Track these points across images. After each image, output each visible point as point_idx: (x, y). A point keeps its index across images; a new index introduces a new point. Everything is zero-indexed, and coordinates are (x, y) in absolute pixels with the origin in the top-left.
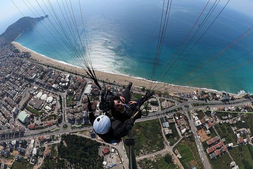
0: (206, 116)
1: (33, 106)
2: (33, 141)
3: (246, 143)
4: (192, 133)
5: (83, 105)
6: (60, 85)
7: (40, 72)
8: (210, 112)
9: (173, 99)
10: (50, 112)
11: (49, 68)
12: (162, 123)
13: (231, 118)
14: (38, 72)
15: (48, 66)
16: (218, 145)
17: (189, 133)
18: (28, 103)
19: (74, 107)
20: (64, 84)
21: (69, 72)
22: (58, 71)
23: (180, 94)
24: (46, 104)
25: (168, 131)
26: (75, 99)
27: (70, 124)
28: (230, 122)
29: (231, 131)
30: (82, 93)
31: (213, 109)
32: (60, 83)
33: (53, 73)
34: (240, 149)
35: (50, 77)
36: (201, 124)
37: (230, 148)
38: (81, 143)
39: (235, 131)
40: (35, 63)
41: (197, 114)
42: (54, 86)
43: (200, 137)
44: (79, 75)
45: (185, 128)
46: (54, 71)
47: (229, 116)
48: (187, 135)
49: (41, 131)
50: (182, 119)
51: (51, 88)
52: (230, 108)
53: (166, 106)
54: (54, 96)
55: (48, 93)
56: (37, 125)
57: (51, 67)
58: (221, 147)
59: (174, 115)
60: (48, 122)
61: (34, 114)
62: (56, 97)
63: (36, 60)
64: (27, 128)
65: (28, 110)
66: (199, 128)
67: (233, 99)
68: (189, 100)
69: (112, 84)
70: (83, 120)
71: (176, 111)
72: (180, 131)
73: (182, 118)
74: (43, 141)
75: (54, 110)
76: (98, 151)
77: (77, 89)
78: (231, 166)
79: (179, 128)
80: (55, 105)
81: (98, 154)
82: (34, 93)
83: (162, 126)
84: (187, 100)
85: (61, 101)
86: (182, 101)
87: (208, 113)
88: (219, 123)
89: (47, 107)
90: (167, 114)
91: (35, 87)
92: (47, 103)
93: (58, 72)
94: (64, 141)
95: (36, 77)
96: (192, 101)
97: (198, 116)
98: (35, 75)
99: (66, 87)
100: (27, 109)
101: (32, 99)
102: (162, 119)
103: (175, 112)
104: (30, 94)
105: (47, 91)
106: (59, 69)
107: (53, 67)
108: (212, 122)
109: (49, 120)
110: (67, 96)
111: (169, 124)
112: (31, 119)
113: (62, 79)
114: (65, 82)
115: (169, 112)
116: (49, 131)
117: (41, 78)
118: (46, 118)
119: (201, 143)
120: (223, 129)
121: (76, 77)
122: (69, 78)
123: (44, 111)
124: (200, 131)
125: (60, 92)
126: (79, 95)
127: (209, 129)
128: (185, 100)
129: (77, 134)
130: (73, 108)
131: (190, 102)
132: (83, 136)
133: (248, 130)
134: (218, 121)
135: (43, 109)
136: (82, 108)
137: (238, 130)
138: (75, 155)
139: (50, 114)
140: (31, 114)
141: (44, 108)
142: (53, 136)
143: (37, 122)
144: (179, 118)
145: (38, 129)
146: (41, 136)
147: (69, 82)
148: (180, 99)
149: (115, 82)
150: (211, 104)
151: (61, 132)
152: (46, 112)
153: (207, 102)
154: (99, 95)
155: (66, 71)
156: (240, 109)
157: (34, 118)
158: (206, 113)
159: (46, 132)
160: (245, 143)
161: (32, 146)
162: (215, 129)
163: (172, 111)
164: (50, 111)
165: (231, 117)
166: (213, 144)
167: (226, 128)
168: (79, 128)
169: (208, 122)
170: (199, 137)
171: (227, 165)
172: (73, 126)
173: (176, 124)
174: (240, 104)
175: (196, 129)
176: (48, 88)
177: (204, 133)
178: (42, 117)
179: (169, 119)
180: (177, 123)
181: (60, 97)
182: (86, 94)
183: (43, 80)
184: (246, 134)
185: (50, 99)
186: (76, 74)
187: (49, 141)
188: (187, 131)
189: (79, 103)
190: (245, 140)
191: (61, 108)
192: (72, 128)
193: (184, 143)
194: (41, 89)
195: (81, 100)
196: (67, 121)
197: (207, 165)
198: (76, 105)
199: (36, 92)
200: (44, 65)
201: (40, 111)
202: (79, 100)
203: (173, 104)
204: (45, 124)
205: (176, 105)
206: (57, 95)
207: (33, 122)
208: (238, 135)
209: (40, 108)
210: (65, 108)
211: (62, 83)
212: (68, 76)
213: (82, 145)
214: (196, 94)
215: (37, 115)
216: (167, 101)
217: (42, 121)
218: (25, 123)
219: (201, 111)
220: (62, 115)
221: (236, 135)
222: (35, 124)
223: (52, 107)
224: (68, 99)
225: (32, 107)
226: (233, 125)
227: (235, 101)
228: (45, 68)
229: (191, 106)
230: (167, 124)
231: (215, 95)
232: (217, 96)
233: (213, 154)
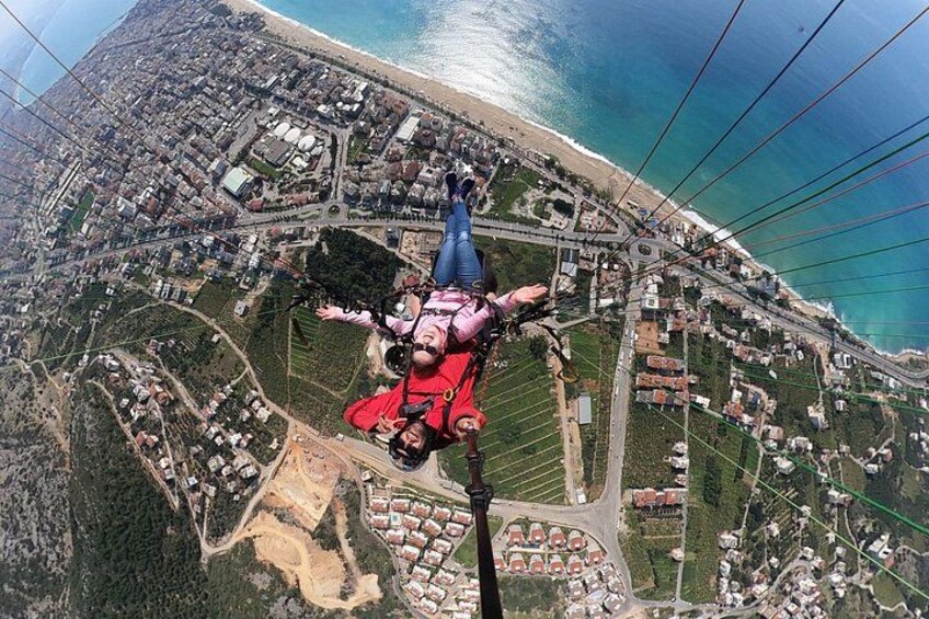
0: (682, 299)
1: (262, 156)
2: (253, 239)
3: (746, 428)
4: (623, 317)
5: (386, 164)
6: (337, 109)
7: (289, 69)
8: (700, 295)
9: (618, 215)
10: (304, 174)
11: (315, 60)
12: (562, 260)
13: (745, 343)
14: (283, 71)
15: (313, 56)
16: (671, 381)
17: (616, 316)
18: (250, 148)
19: (365, 167)
20: (347, 107)
21: (366, 76)
22: (339, 69)
23: (643, 211)
24: (296, 153)
25: (566, 285)
26: (370, 148)
27: (346, 206)
28: (738, 350)
29: (723, 374)
30: (391, 137)
31: (710, 293)
32: (340, 104)
33: (324, 76)
34: (721, 428)
35: (314, 86)
36: (656, 306)
37: (695, 408)
38: (360, 253)
39: (734, 379)
40: (276, 46)
41: (661, 280)
42: (321, 108)
43: (638, 338)
44: (392, 88)
45: (614, 297)
46: (327, 71)
47: (743, 334)
48: (608, 315)
49: (274, 215)
50: (614, 273)
51: (313, 113)
52: (758, 318)
53: (590, 226)
54: (318, 136)
55: (304, 126)
56: (269, 202)
57: (319, 57)
58: (676, 390)
59: (602, 255)
60: (296, 196)
61: (264, 176)
62: (325, 137)
63: (280, 38)
64: (244, 207)
65: (249, 165)
66: (647, 315)
67: (783, 303)
68: (660, 237)
69: (473, 127)
70: (380, 201)
71: (611, 248)
72: (597, 299)
73: (616, 271)
74: (276, 239)
75: (313, 170)
76: (393, 276)
77: (381, 123)
78: (673, 449)
79: (598, 290)
80: (318, 157)
81: (391, 284)
82: (268, 126)
83: (557, 269)
84: (654, 235)
85: (334, 148)
86: (639, 230)
87: (693, 294)
88: (707, 335)
89: (298, 161)
90: (584, 247)
91: (271, 110)
92: (300, 151)
93: (338, 74)
94: (324, 244)
95: (278, 83)
96: (668, 244)
97: (659, 285)
98: (274, 78)
99: (352, 116)
100: (246, 163)
101: (263, 140)
102: (565, 252)
103: (605, 250)
104: (258, 126)
105: (302, 120)
106: (342, 66)
107: (325, 59)
108: (689, 321)
109: (299, 191)
110: (351, 138)
111: (579, 271)
112: (256, 188)
113: (346, 94)
114: (350, 102)
115: (592, 243)
116: (295, 218)
117: (291, 87)
118: (292, 186)
119: (632, 352)
120: (707, 355)
121: (383, 93)
122: (366, 93)
123: (290, 169)
124: (647, 324)
125: (335, 127)
126: (381, 139)
127: (670, 332)
128: (648, 231)
129: (359, 232)
130: (360, 170)
131: (657, 244)
132: (369, 236)
134: (707, 327)
135: (287, 164)
136: (382, 172)
137: (744, 382)
138: (341, 275)
139: (302, 177)
140: (257, 175)
141: (290, 163)
142: (303, 229)
143: (270, 194)
144: (610, 269)
145: (268, 210)
146: (273, 228)
147: (362, 103)
148: (637, 223)
149: (482, 123)
150: (713, 279)
151: (321, 223)
152: (294, 171)
153: (703, 267)
154: (432, 147)
155: (359, 73)
157: (262, 185)
158: (687, 291)
159: (287, 219)
160: (742, 424)
161: (250, 248)
162: (685, 341)
163: (599, 244)
164: (303, 171)
165: (748, 340)
166: (663, 372)
167: (716, 356)
168: (365, 217)
169: (680, 314)
170: (637, 336)
171: (667, 441)
172: (352, 211)
173: (595, 279)
174: (794, 328)
175: (638, 315)
176: (304, 114)
177: (653, 334)
178: (282, 184)
179: (582, 258)
180: (599, 276)
181: (334, 138)
182: (400, 141)
183: (296, 93)
184: (758, 407)
185: (309, 141)
186: (386, 84)
187: (292, 238)
188: (614, 307)
189: (379, 161)
190: (746, 418)
191: (333, 166)
192: (351, 216)
193: (593, 331)
194: (287, 114)
195: (384, 153)
196: (341, 197)
197: (621, 410)
198: (369, 162)
199: (275, 123)
200: (300, 50)
201: (277, 170)
202: (380, 153)
203: (613, 228)
204: (287, 200)
205: (619, 234)
206: (326, 132)
207: (259, 194)
208: (737, 394)
209: (280, 162)
210: (342, 167)
211: (344, 103)
212: (363, 86)
213: (361, 256)
214: (686, 231)
215: (271, 179)
216: (600, 214)
217: (281, 192)
218: (240, 196)
219: (675, 278)
220: (330, 183)
221: (731, 391)
222: (265, 199)
223: (310, 161)
224: (352, 145)
225: (260, 159)
226: (738, 361)
227: (784, 312)
228: (304, 59)
229: (655, 255)
230: (571, 268)
231: (739, 262)
232: (742, 267)
233: (647, 394)
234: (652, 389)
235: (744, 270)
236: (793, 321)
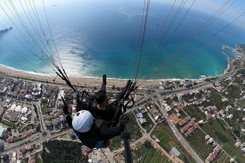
0: (174, 102)
1: (8, 119)
2: (14, 154)
3: (215, 118)
4: (164, 118)
5: (58, 110)
6: (32, 95)
7: (11, 84)
8: (177, 98)
9: (142, 92)
10: (27, 123)
11: (20, 79)
12: (136, 114)
13: (197, 100)
14: (8, 85)
15: (18, 78)
16: (190, 124)
17: (162, 119)
18: (2, 116)
19: (51, 114)
20: (36, 94)
21: (40, 81)
22: (29, 81)
23: (147, 87)
24: (21, 115)
25: (142, 121)
26: (50, 106)
27: (49, 131)
28: (197, 103)
29: (199, 111)
30: (56, 100)
31: (179, 95)
32: (33, 93)
33: (24, 84)
34: (210, 123)
35: (21, 88)
36: (170, 109)
37: (201, 125)
38: (63, 147)
39: (202, 110)
40: (4, 77)
41: (166, 102)
42: (27, 96)
44: (50, 83)
45: (158, 115)
46: (25, 82)
47: (194, 98)
48: (160, 120)
49: (20, 142)
50: (153, 108)
51: (24, 99)
52: (194, 92)
53: (137, 99)
54: (28, 107)
55: (21, 104)
56: (16, 137)
57: (21, 78)
58: (193, 125)
59: (146, 106)
60: (26, 132)
61: (11, 127)
62: (31, 106)
63: (5, 74)
64: (6, 142)
65: (4, 124)
66: (170, 113)
67: (195, 84)
68: (157, 91)
69: (83, 87)
70: (61, 124)
71: (147, 102)
72: (154, 118)
73: (152, 107)
74: (25, 152)
75: (30, 120)
76: (81, 151)
77: (51, 96)
78: (206, 139)
79: (152, 116)
80: (31, 115)
81: (82, 154)
82: (8, 106)
83: (136, 117)
84: (155, 91)
85: (36, 110)
86: (150, 92)
87: (176, 99)
88: (187, 106)
89: (23, 118)
90: (139, 106)
91: (7, 100)
92: (23, 114)
93: (29, 82)
94: (46, 148)
95: (7, 90)
96: (159, 91)
97: (167, 103)
98: (6, 88)
99: (39, 96)
100: (2, 123)
101: (7, 113)
102: (135, 111)
103: (146, 103)
104: (3, 107)
105: (20, 102)
106: (30, 80)
107: (23, 78)
108: (180, 106)
109: (27, 130)
110: (41, 104)
111: (143, 114)
112: (9, 133)
113: (34, 89)
114: (37, 91)
115: (141, 104)
116: (29, 141)
117: (13, 90)
118: (24, 129)
119: (174, 126)
120: (191, 110)
121: (48, 85)
122: (41, 87)
123: (21, 122)
124: (171, 115)
125: (34, 102)
126: (53, 101)
127: (178, 112)
128: (153, 91)
129: (58, 139)
130: (49, 115)
131: (157, 93)
132: (64, 139)
133: (214, 107)
134: (186, 104)
135: (19, 120)
136: (58, 113)
137: (205, 108)
138: (60, 159)
139: (27, 124)
140: (8, 127)
141: (20, 120)
142: (34, 145)
143: (15, 134)
144: (151, 108)
145: (17, 141)
146: (22, 148)
147: (41, 91)
148: (149, 91)
149: (86, 85)
150: (177, 91)
151: (41, 140)
152: (23, 123)
153: (172, 90)
154: (72, 99)
155: (37, 81)
156: (203, 91)
157: (11, 131)
158: (174, 99)
159: (26, 143)
160: (213, 118)
161: (15, 159)
162: (184, 111)
163: (142, 103)
164: (26, 121)
165: (197, 99)
166: (186, 124)
167: (193, 108)
168: (58, 133)
169: (177, 106)
170: (171, 120)
171: (203, 139)
172: (52, 132)
173: (148, 113)
174: (203, 87)
175: (167, 115)
176: (20, 100)
177: (175, 117)
178: (19, 129)
179: (141, 110)
180: (149, 112)
181: (35, 106)
182: (60, 100)
183: (15, 92)
184: (213, 111)
185: (25, 109)
186: (47, 82)
187: (31, 150)
188: (160, 117)
189: (55, 110)
190: (213, 116)
191: (38, 117)
192: (52, 134)
193: (159, 128)
194: (14, 101)
195: (56, 107)
196: (45, 128)
197: (184, 142)
198: (51, 112)
199: (10, 105)
200: (13, 77)
201: (16, 123)
202: (54, 107)
203: (143, 96)
204: (24, 135)
205: (146, 97)
206: (31, 104)
207: (11, 135)
208: (206, 112)
209: (16, 120)
210: (42, 116)
211: (35, 93)
212: (40, 85)
213: (64, 148)
214: (162, 85)
215: (14, 128)
216: (137, 94)
217: (20, 132)
218: (3, 137)
219: (168, 98)
220: (39, 124)
221: (204, 113)
222: (14, 137)
223: (28, 117)
224: (43, 107)
225: (7, 120)
226: (199, 105)
227: (197, 85)
228: (15, 80)
229: (159, 96)
230: (140, 115)
231: (179, 82)
232: (180, 83)
233: (187, 132)
234: (187, 130)
235: (181, 83)
236: (201, 86)
